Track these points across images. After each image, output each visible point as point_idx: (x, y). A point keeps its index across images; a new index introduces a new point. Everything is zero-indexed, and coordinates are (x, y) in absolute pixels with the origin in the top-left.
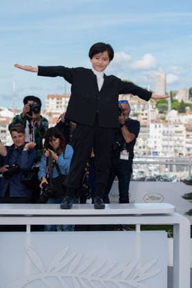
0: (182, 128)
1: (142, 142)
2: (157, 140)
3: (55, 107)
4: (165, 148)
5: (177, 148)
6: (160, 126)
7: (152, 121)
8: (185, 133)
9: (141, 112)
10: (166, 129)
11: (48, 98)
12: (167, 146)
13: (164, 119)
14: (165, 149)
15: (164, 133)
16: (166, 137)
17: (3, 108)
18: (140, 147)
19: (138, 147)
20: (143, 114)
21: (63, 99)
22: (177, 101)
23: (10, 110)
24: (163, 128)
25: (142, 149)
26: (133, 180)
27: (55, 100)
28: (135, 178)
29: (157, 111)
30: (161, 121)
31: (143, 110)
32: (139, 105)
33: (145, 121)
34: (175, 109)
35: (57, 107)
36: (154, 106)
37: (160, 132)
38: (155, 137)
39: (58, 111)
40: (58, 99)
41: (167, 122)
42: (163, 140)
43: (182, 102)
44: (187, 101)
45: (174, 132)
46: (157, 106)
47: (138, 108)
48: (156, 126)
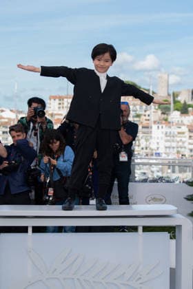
0: (184, 129)
1: (145, 143)
2: (160, 141)
3: (57, 108)
4: (168, 150)
5: (179, 149)
6: (162, 127)
7: (155, 122)
8: (187, 134)
9: (143, 113)
10: (169, 130)
11: (50, 99)
12: (169, 148)
13: (166, 120)
15: (166, 134)
16: (169, 138)
17: (4, 109)
18: (143, 149)
19: (140, 148)
20: (145, 115)
21: (65, 100)
22: (179, 102)
23: (11, 111)
24: (165, 129)
25: (145, 150)
26: (136, 182)
27: (57, 101)
28: (137, 179)
29: (160, 112)
30: (164, 122)
31: (145, 111)
32: (141, 106)
33: (147, 122)
34: (178, 110)
35: (59, 108)
36: (157, 107)
37: (163, 133)
38: (158, 138)
39: (60, 112)
40: (60, 100)
41: (169, 123)
42: (167, 141)
43: (185, 103)
44: (190, 102)
45: (176, 133)
46: (159, 108)
47: (140, 109)
48: (158, 127)
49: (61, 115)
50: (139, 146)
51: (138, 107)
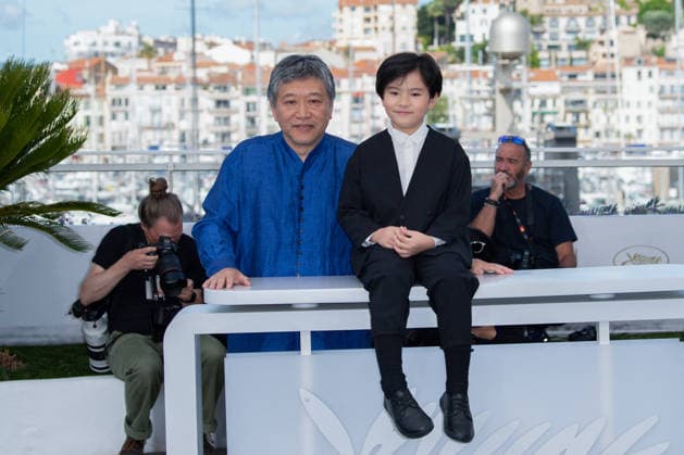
1: (603, 119)
2: (644, 112)
3: (361, 35)
4: (667, 134)
6: (650, 74)
7: (628, 61)
9: (597, 36)
10: (668, 82)
11: (341, 8)
12: (672, 129)
13: (660, 54)
14: (667, 137)
15: (662, 91)
16: (669, 103)
17: (217, 40)
18: (598, 134)
19: (591, 132)
20: (602, 43)
21: (381, 8)
23: (235, 43)
24: (659, 79)
25: (603, 139)
26: (584, 213)
27: (360, 12)
29: (642, 32)
30: (654, 59)
31: (603, 31)
32: (590, 18)
33: (609, 60)
35: (366, 31)
36: (634, 20)
37: (651, 89)
38: (639, 104)
39: (368, 43)
40: (367, 10)
41: (672, 61)
42: (662, 112)
46: (641, 20)
47: (587, 26)
48: (639, 73)
49: (372, 49)
50: (587, 127)
51: (582, 21)
